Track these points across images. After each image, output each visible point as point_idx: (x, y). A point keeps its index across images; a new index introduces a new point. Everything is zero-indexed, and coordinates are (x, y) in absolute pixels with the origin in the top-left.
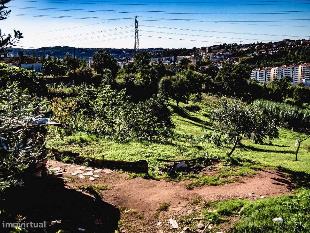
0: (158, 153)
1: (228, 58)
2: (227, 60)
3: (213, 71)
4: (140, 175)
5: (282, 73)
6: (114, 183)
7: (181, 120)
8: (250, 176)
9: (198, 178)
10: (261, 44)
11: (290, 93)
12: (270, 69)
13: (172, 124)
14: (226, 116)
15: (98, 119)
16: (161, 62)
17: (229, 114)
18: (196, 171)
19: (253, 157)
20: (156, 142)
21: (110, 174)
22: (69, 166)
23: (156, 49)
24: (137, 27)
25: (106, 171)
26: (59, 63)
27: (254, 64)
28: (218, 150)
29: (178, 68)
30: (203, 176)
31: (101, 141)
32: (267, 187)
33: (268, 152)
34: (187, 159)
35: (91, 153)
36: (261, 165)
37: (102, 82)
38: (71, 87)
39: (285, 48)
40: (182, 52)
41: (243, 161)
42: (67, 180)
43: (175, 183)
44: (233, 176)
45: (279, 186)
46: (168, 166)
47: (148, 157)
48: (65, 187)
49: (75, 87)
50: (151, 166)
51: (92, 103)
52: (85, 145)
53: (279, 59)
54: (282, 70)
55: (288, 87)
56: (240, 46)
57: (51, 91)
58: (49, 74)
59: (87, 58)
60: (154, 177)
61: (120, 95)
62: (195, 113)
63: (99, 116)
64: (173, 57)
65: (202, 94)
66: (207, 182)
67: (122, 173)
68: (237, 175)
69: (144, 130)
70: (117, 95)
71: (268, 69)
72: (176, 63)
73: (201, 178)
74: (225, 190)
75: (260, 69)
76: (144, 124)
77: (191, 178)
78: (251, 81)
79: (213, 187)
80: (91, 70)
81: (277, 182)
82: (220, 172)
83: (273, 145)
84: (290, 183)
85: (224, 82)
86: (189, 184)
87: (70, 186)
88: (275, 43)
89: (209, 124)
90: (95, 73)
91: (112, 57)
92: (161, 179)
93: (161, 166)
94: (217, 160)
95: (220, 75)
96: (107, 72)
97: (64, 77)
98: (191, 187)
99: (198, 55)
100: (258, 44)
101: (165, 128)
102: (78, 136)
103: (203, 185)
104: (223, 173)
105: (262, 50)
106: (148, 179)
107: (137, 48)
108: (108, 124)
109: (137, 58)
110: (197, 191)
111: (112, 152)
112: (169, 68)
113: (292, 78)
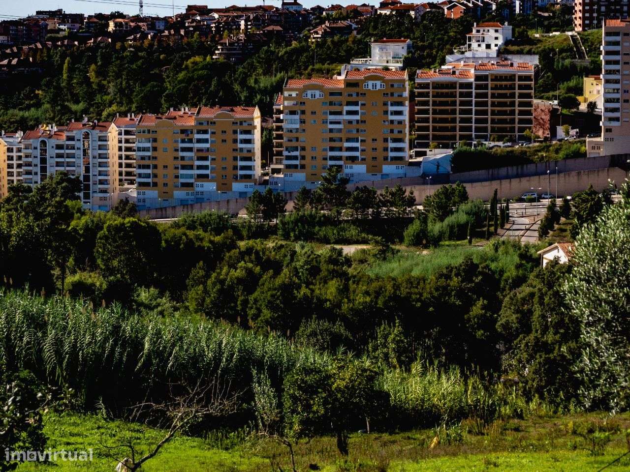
5: (43, 161)
11: (83, 248)
39: (48, 50)
53: (27, 97)
54: (44, 143)
55: (73, 223)
113: (87, 178)
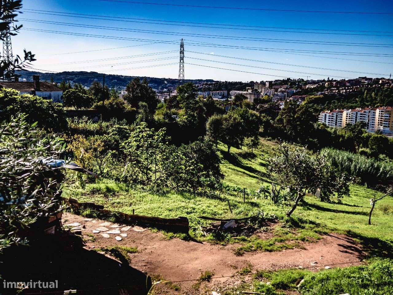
0: (202, 209)
1: (292, 96)
2: (291, 98)
3: (273, 111)
4: (178, 235)
5: (356, 118)
6: (145, 244)
7: (232, 169)
8: (313, 241)
9: (250, 242)
10: (332, 81)
11: (365, 142)
12: (342, 112)
13: (221, 173)
14: (286, 166)
15: (129, 165)
16: (211, 97)
17: (291, 165)
18: (247, 233)
19: (317, 218)
20: (200, 195)
21: (141, 233)
22: (90, 221)
23: (205, 81)
24: (183, 53)
25: (137, 229)
26: (84, 92)
27: (323, 105)
28: (276, 208)
29: (231, 105)
30: (256, 240)
31: (132, 191)
32: (333, 255)
33: (336, 212)
34: (238, 217)
35: (119, 206)
36: (327, 229)
37: (137, 118)
38: (98, 122)
39: (361, 88)
40: (237, 86)
41: (306, 222)
42: (87, 239)
43: (222, 246)
44: (292, 240)
45: (348, 254)
46: (213, 226)
47: (190, 214)
48: (84, 247)
49: (102, 122)
50: (192, 225)
51: (123, 144)
52: (111, 195)
53: (354, 100)
54: (357, 113)
55: (363, 135)
56: (307, 82)
57: (72, 127)
58: (70, 106)
59: (120, 88)
60: (196, 239)
61: (158, 135)
62: (250, 161)
63: (131, 160)
64: (226, 92)
65: (259, 139)
66: (260, 247)
67: (156, 233)
68: (297, 240)
69: (186, 180)
70: (155, 136)
71: (339, 112)
72: (229, 99)
73: (253, 241)
74: (282, 258)
75: (329, 111)
76: (187, 172)
77: (241, 241)
78: (319, 125)
79: (268, 253)
80: (124, 103)
81: (345, 250)
82: (277, 235)
83: (342, 204)
84: (361, 251)
85: (286, 125)
86: (238, 249)
87: (90, 246)
88: (349, 81)
89: (266, 176)
90: (128, 107)
91: (150, 87)
92: (204, 241)
93: (204, 226)
94: (273, 220)
95: (282, 116)
96: (143, 106)
97: (89, 109)
98: (241, 252)
99: (256, 90)
100: (329, 81)
101: (213, 178)
102: (104, 184)
103: (255, 250)
104: (280, 236)
105: (333, 88)
106: (188, 241)
107: (182, 78)
108: (141, 171)
109: (180, 91)
110: (247, 257)
111: (145, 206)
112: (220, 105)
113: (368, 123)
